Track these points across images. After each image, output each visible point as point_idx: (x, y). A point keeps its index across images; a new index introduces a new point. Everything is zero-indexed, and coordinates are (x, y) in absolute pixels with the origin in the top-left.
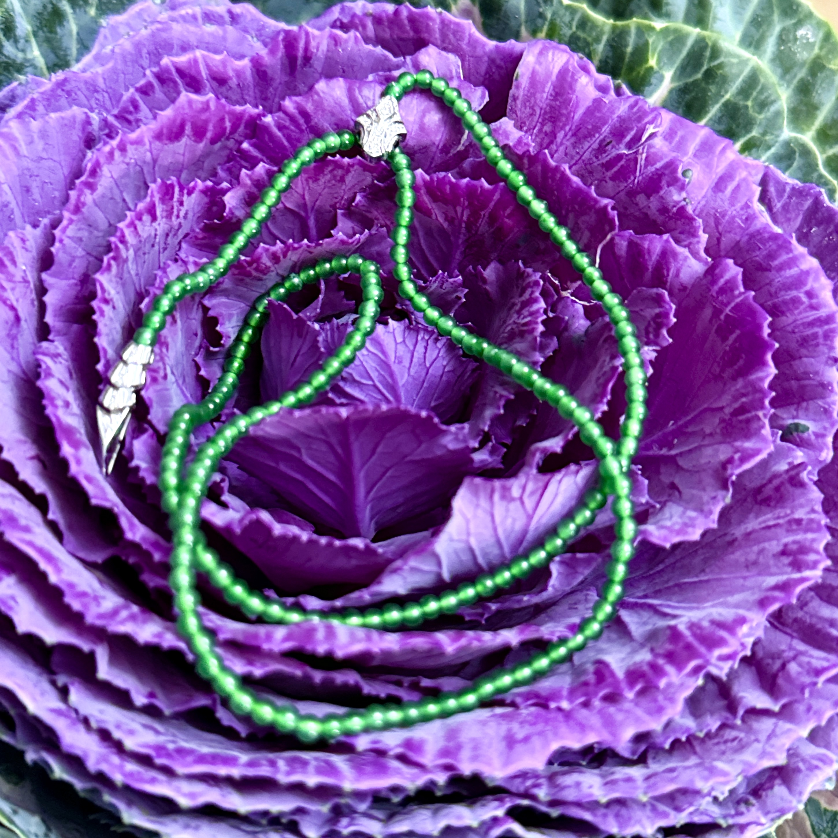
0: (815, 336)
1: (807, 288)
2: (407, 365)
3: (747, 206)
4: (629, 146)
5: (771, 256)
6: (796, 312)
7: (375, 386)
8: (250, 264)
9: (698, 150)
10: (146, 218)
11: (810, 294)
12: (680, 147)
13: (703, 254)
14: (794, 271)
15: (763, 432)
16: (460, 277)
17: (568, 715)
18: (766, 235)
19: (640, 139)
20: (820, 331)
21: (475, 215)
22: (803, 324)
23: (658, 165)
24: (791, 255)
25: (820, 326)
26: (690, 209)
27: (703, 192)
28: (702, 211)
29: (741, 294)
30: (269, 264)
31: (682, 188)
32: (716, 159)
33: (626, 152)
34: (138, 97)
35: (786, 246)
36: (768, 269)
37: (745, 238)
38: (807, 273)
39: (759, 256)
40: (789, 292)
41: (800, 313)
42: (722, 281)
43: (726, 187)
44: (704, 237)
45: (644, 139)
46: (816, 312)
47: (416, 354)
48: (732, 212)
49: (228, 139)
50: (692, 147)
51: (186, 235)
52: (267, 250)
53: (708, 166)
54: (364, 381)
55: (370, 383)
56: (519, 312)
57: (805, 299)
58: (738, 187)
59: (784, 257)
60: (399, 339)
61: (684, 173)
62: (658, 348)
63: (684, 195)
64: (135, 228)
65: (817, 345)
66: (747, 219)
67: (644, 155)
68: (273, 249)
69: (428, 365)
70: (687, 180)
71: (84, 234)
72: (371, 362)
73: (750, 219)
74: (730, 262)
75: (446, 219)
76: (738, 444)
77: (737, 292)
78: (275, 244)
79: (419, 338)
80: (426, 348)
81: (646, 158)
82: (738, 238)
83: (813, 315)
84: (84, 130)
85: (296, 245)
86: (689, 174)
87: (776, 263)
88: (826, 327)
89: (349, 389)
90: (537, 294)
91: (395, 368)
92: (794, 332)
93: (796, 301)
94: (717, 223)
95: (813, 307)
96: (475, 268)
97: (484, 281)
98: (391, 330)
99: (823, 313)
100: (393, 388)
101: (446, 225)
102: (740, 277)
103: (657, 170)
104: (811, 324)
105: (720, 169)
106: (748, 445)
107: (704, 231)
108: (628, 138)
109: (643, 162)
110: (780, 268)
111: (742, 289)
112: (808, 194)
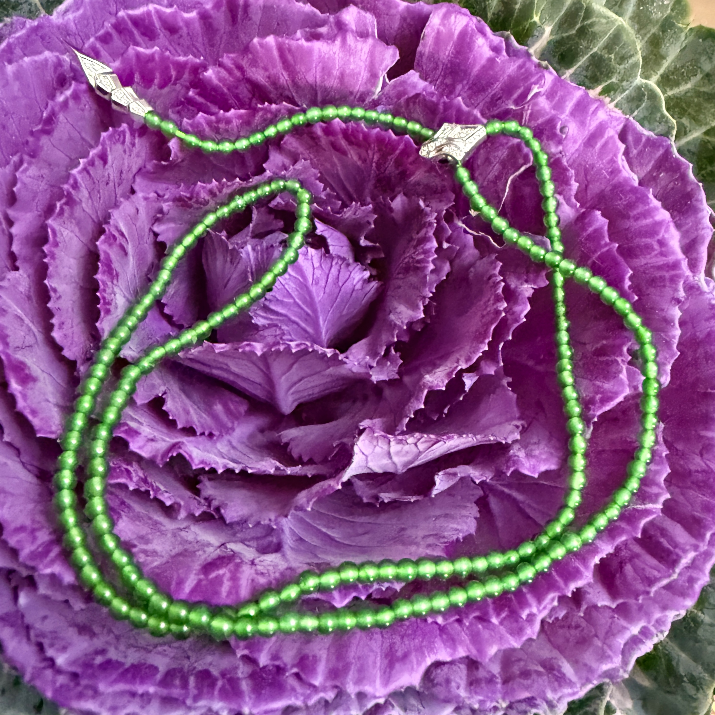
0: (662, 279)
1: (660, 237)
2: (323, 285)
3: (613, 161)
4: (516, 103)
5: (631, 206)
6: (648, 257)
7: (295, 302)
8: (190, 199)
9: (573, 110)
10: (98, 162)
11: (662, 243)
12: (559, 106)
13: (574, 200)
14: (648, 221)
15: (620, 375)
16: (371, 206)
18: (628, 188)
19: (526, 97)
20: (667, 275)
21: (384, 157)
22: (652, 267)
23: (540, 121)
24: (647, 207)
25: (668, 271)
26: (565, 162)
27: (577, 146)
28: (574, 161)
29: (606, 245)
30: (207, 198)
31: (560, 142)
32: (589, 118)
33: (513, 107)
34: (98, 45)
35: (644, 199)
36: (628, 217)
37: (609, 188)
38: (659, 224)
39: (620, 204)
40: (644, 240)
41: (651, 258)
42: (590, 230)
43: (596, 143)
44: (575, 186)
45: (529, 97)
46: (664, 258)
47: (330, 275)
48: (599, 165)
49: (175, 84)
50: (569, 105)
51: (140, 170)
52: (204, 188)
53: (582, 124)
54: (286, 300)
55: (291, 301)
56: (415, 247)
57: (656, 246)
58: (606, 143)
59: (640, 208)
60: (317, 265)
61: (562, 130)
62: (535, 286)
63: (561, 148)
64: (88, 173)
65: (664, 286)
66: (612, 172)
67: (529, 112)
68: (209, 186)
69: (341, 285)
70: (564, 136)
71: (45, 172)
72: (291, 283)
73: (615, 171)
74: (598, 213)
75: (360, 158)
76: (598, 383)
77: (603, 243)
78: (211, 182)
79: (334, 263)
80: (339, 271)
81: (531, 115)
82: (603, 187)
83: (661, 261)
84: (55, 71)
85: (229, 183)
86: (566, 130)
87: (635, 212)
88: (673, 273)
89: (273, 307)
90: (431, 234)
91: (313, 289)
92: (644, 272)
93: (648, 248)
94: (586, 172)
95: (662, 254)
96: (384, 199)
97: (391, 210)
98: (310, 257)
99: (671, 259)
100: (311, 303)
101: (359, 163)
102: (606, 228)
103: (538, 125)
104: (660, 268)
105: (592, 127)
106: (607, 386)
107: (576, 181)
108: (515, 96)
109: (527, 118)
110: (637, 218)
111: (607, 240)
112: (661, 146)
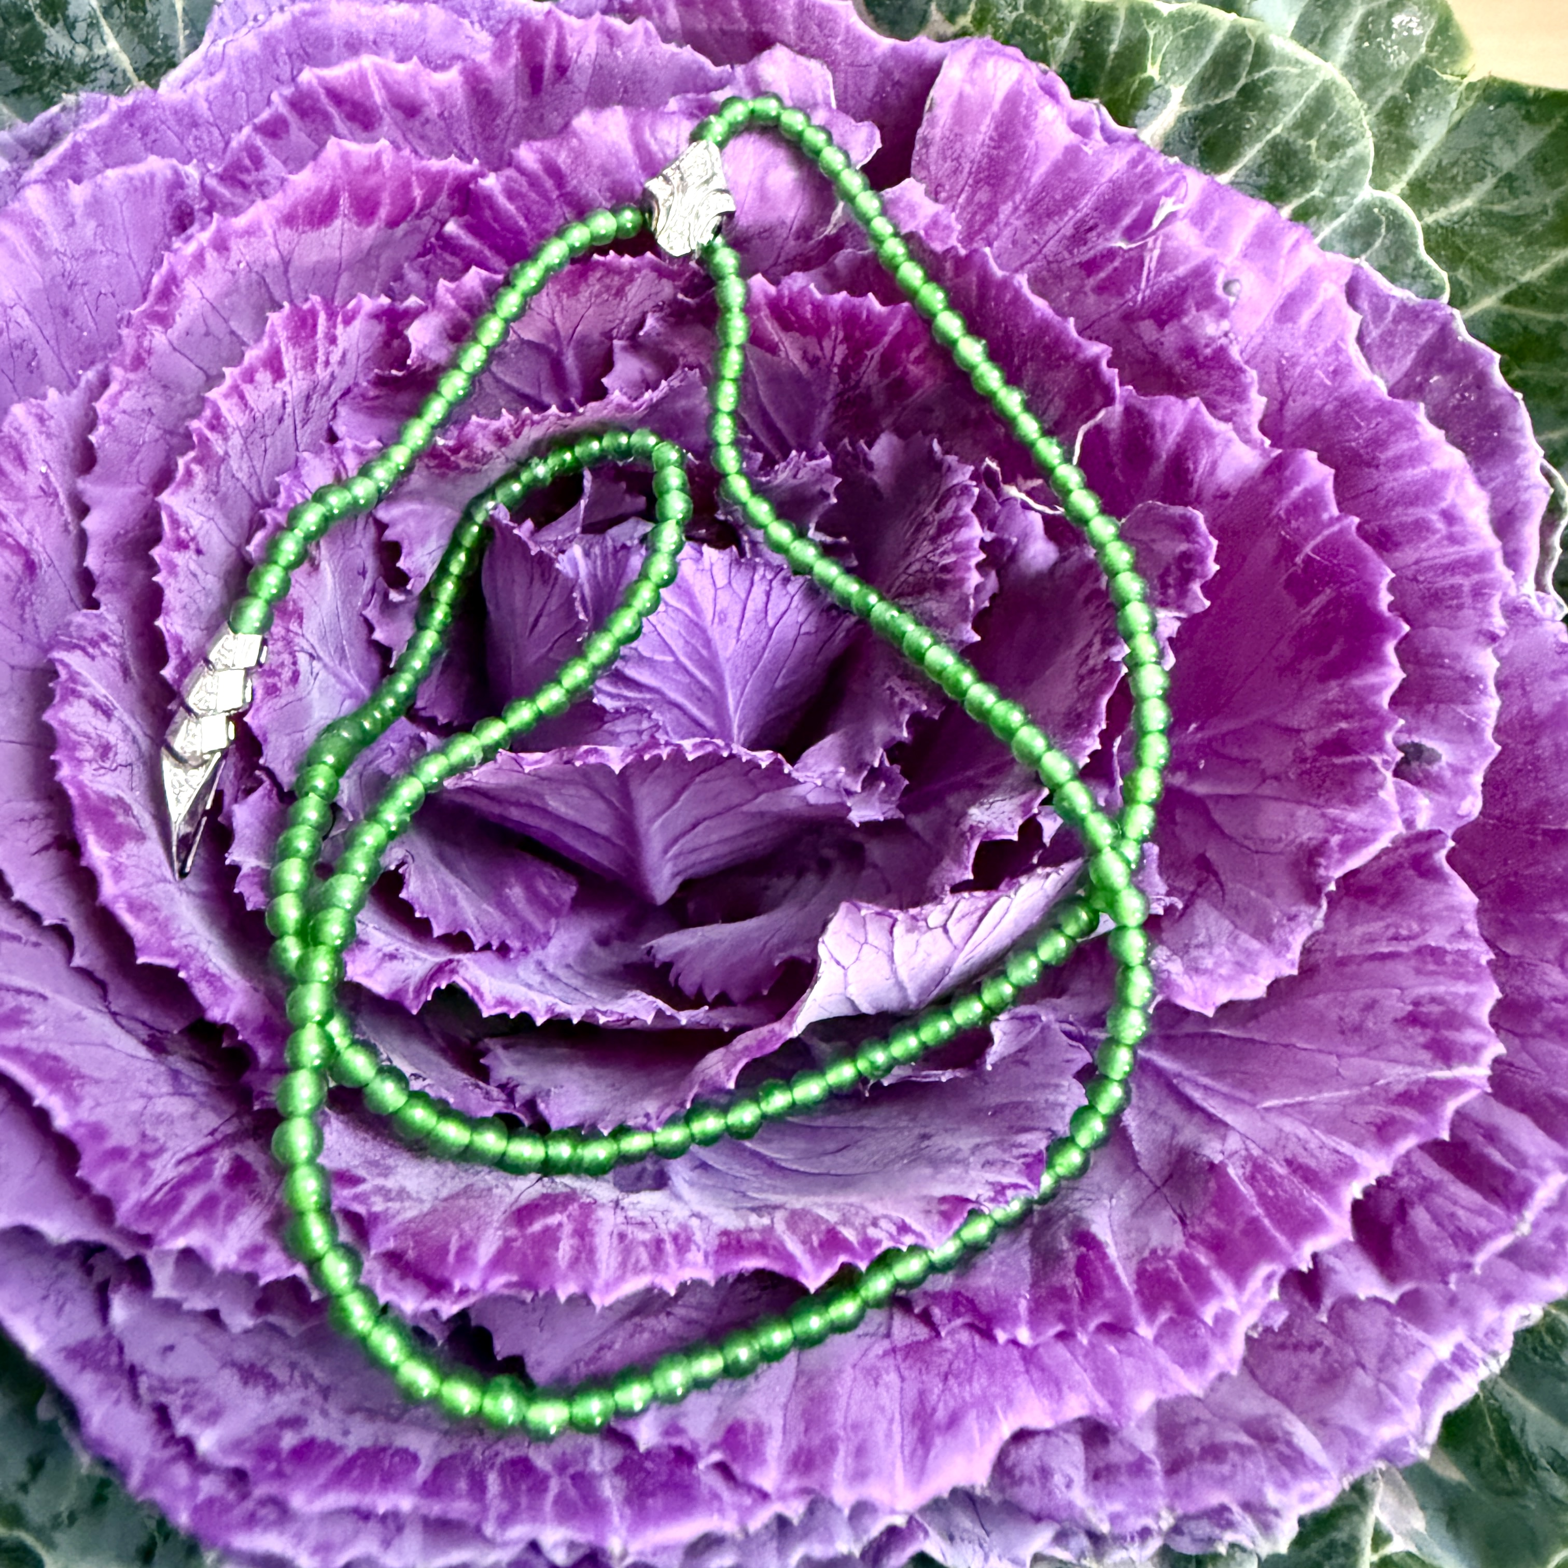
0: (1456, 590)
1: (1444, 505)
2: (736, 625)
3: (1336, 349)
4: (1129, 234)
5: (1378, 443)
6: (1423, 545)
7: (677, 662)
8: (455, 450)
9: (1251, 245)
10: (264, 377)
11: (1449, 517)
12: (1217, 237)
13: (1256, 433)
14: (1418, 472)
15: (1382, 794)
16: (828, 459)
17: (1029, 1356)
18: (1372, 404)
19: (1149, 222)
20: (1466, 583)
21: (856, 354)
22: (1431, 568)
23: (1181, 271)
24: (1416, 443)
25: (1467, 575)
26: (1235, 353)
27: (1259, 321)
28: (1255, 352)
29: (1332, 521)
30: (489, 448)
31: (1223, 313)
32: (1282, 262)
33: (1124, 245)
34: (259, 141)
35: (1406, 426)
36: (1373, 464)
37: (1329, 408)
38: (1444, 476)
39: (1356, 438)
40: (1411, 510)
41: (1430, 547)
42: (1296, 491)
43: (1300, 313)
44: (1258, 403)
45: (1156, 223)
46: (1456, 548)
47: (750, 606)
48: (1309, 357)
49: (419, 216)
50: (1239, 238)
51: (347, 391)
52: (485, 427)
53: (1269, 274)
54: (658, 657)
55: (670, 659)
56: (934, 540)
57: (1440, 525)
58: (1319, 315)
59: (1401, 446)
60: (721, 581)
61: (1227, 286)
62: (1183, 615)
63: (1225, 325)
64: (242, 397)
65: (1460, 607)
66: (1335, 372)
67: (1156, 253)
68: (495, 425)
69: (771, 622)
70: (1232, 300)
71: (156, 401)
72: (670, 623)
73: (1340, 372)
74: (1311, 456)
75: (805, 359)
76: (1333, 812)
77: (1325, 516)
78: (497, 415)
79: (757, 577)
80: (768, 594)
81: (1161, 257)
82: (1318, 403)
83: (1452, 552)
84: (170, 196)
85: (536, 417)
86: (1235, 288)
87: (1390, 453)
88: (1476, 577)
89: (631, 672)
90: (967, 509)
91: (715, 632)
92: (1415, 579)
93: (1421, 528)
94: (1281, 374)
95: (1452, 539)
96: (853, 443)
97: (870, 466)
98: (707, 565)
99: (1472, 549)
100: (711, 666)
101: (803, 368)
102: (1329, 486)
103: (1179, 279)
104: (1451, 568)
105: (1290, 280)
106: (1354, 817)
107: (1261, 392)
108: (1127, 221)
109: (1153, 265)
110: (1397, 464)
111: (1335, 511)
112: (1432, 318)
